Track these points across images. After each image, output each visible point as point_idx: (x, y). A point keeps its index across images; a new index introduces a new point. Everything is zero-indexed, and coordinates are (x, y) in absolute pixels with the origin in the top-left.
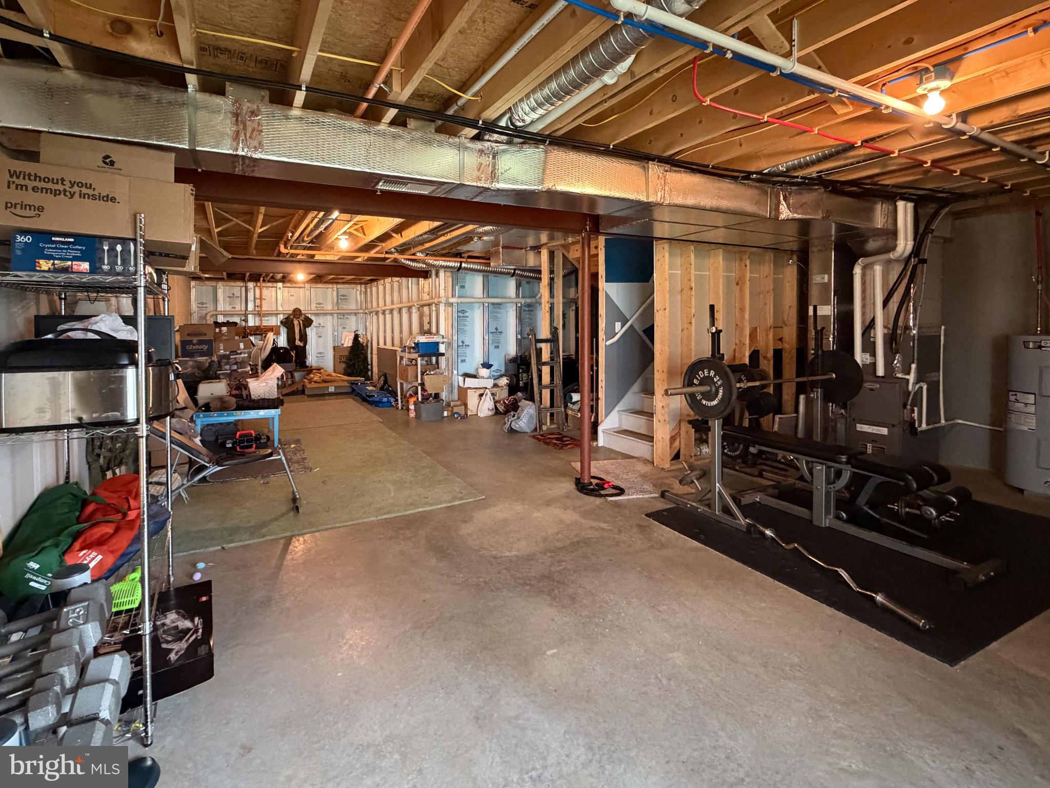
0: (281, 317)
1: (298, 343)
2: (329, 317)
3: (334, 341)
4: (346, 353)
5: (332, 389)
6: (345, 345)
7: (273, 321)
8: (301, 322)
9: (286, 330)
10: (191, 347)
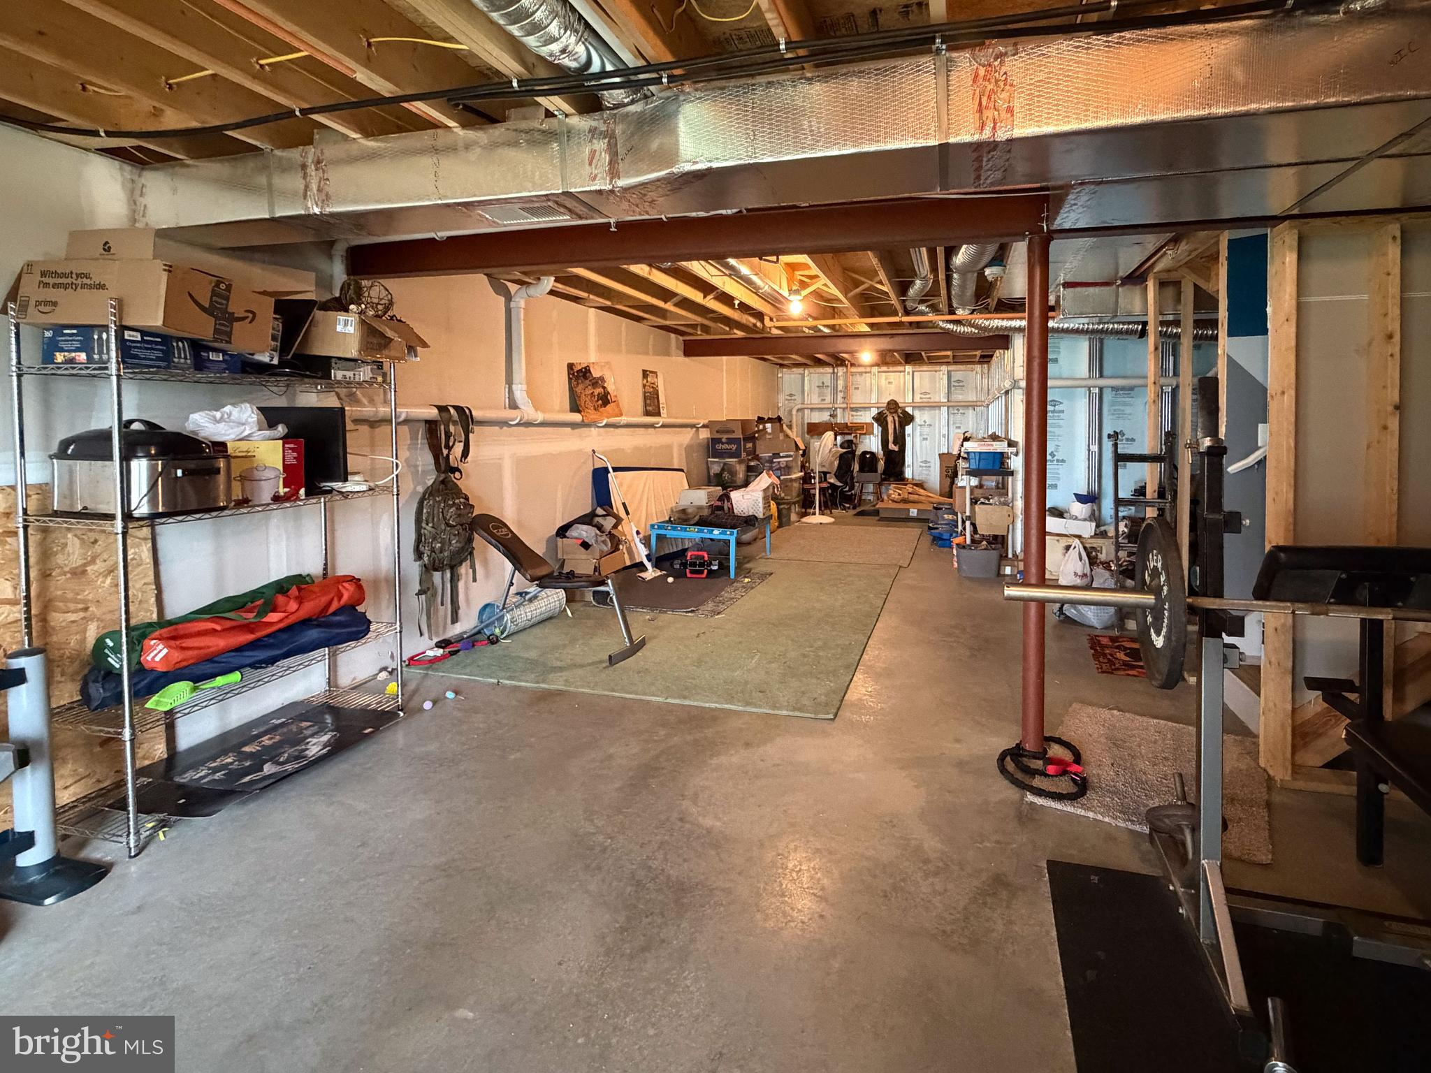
0: (874, 412)
3: (942, 446)
4: (952, 463)
5: (914, 513)
7: (867, 417)
9: (880, 429)
10: (719, 447)
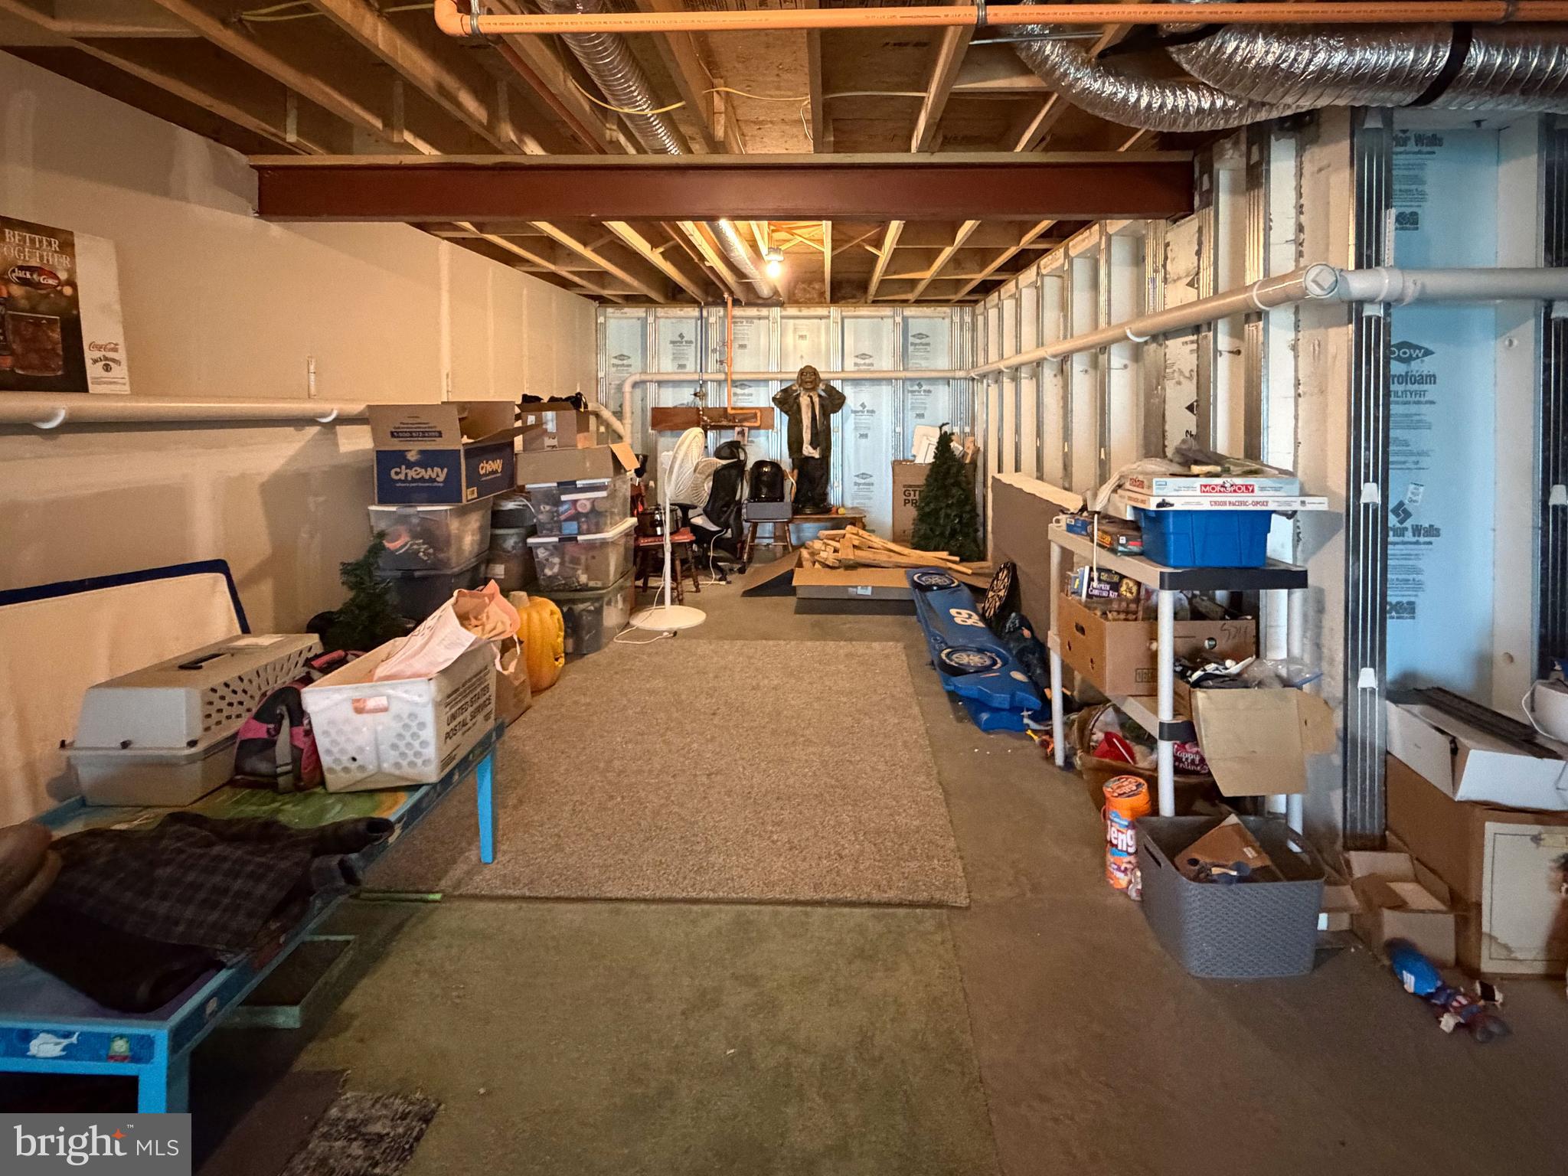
0: (775, 388)
1: (808, 450)
2: (886, 390)
3: (896, 448)
4: (921, 481)
5: (865, 590)
6: (919, 460)
7: (761, 398)
8: (816, 400)
9: (786, 418)
10: (399, 474)
